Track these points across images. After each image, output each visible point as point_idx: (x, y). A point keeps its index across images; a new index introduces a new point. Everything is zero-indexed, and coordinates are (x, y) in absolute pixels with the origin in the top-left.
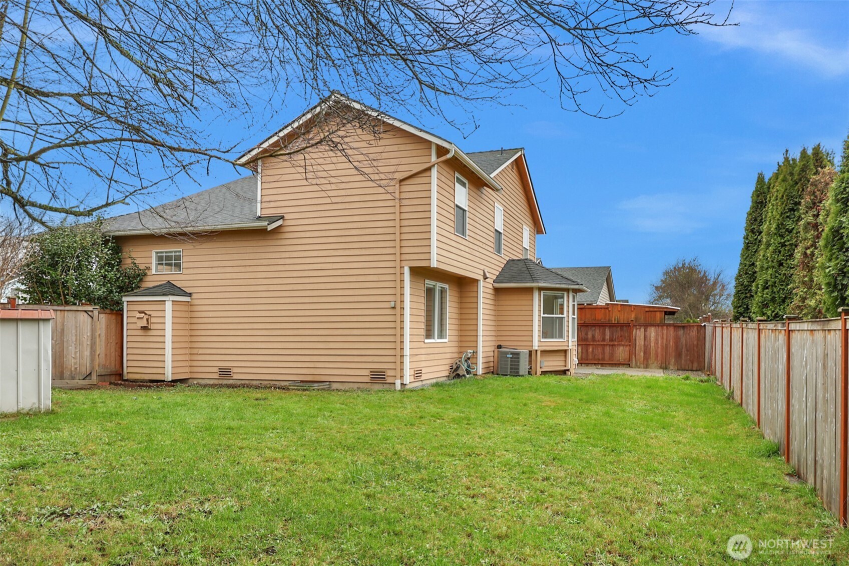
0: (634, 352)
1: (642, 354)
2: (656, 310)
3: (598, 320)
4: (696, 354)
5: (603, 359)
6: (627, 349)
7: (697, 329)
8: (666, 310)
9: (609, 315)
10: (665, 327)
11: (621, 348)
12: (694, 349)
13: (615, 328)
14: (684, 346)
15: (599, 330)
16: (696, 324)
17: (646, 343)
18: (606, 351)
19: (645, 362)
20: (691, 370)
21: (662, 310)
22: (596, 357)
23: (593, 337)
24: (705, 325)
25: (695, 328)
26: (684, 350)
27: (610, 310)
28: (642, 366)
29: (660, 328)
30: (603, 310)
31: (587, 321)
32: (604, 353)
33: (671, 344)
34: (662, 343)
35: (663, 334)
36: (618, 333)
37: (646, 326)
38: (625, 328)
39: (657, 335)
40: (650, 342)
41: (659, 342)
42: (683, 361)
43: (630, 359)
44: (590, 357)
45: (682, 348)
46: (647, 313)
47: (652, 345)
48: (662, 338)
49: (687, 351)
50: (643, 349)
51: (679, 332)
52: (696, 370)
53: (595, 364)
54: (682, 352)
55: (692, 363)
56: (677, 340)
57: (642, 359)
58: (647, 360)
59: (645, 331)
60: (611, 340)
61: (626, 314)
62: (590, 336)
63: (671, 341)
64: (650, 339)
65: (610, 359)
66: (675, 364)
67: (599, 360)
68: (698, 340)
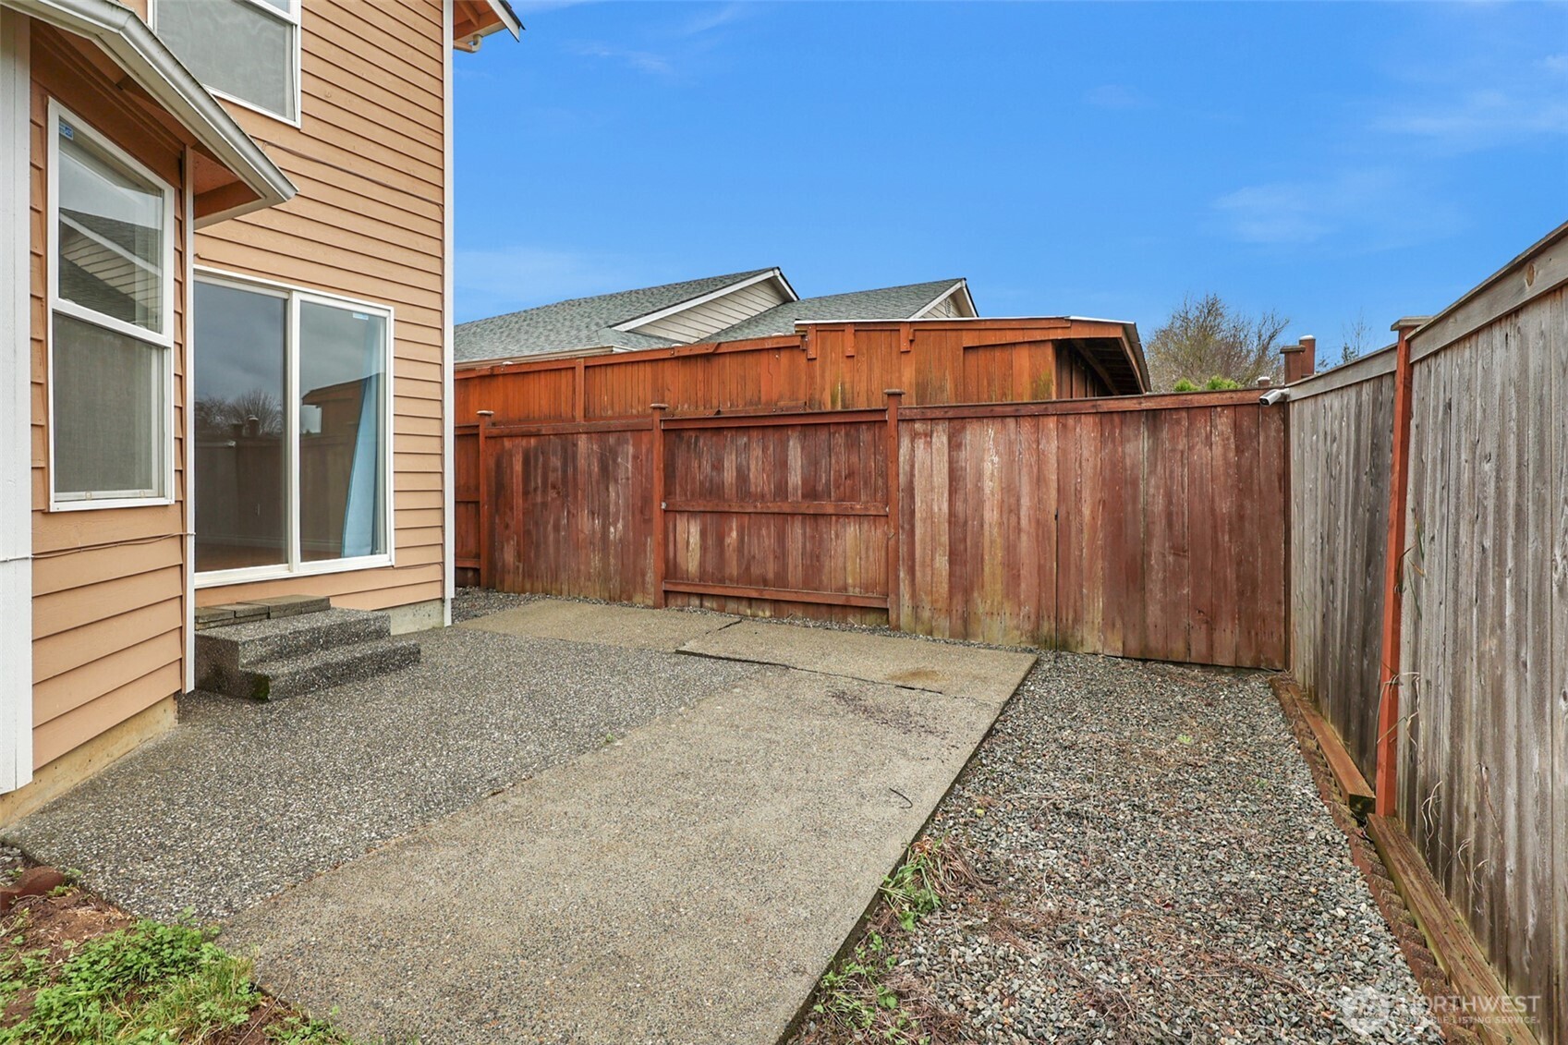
0: (903, 550)
1: (942, 562)
2: (1009, 337)
3: (768, 403)
4: (1230, 573)
5: (781, 580)
6: (877, 534)
7: (1236, 426)
8: (1060, 335)
9: (811, 377)
10: (1051, 423)
11: (852, 531)
12: (1216, 546)
13: (823, 435)
14: (1159, 528)
15: (765, 449)
16: (1225, 398)
17: (960, 506)
18: (789, 544)
19: (958, 606)
20: (1203, 666)
21: (1038, 336)
22: (755, 571)
23: (742, 476)
24: (1283, 403)
25: (1223, 423)
26: (1156, 547)
27: (812, 354)
28: (944, 623)
29: (1027, 425)
30: (784, 358)
31: (726, 410)
32: (781, 555)
33: (1086, 511)
34: (1039, 504)
35: (1040, 457)
36: (839, 456)
37: (959, 418)
38: (865, 436)
39: (1010, 462)
40: (980, 504)
41: (1025, 502)
42: (1154, 613)
43: (888, 587)
44: (733, 568)
45: (1149, 534)
46: (972, 357)
47: (991, 515)
48: (1039, 481)
49: (1178, 551)
50: (945, 539)
51: (1130, 448)
52: (1238, 670)
53: (750, 601)
54: (1146, 556)
55: (1211, 624)
56: (1118, 487)
57: (944, 588)
58: (968, 593)
59: (954, 445)
60: (811, 493)
61: (877, 372)
62: (729, 475)
63: (1086, 494)
64: (979, 489)
65: (806, 583)
66: (1108, 624)
67: (765, 582)
68: (1243, 484)
